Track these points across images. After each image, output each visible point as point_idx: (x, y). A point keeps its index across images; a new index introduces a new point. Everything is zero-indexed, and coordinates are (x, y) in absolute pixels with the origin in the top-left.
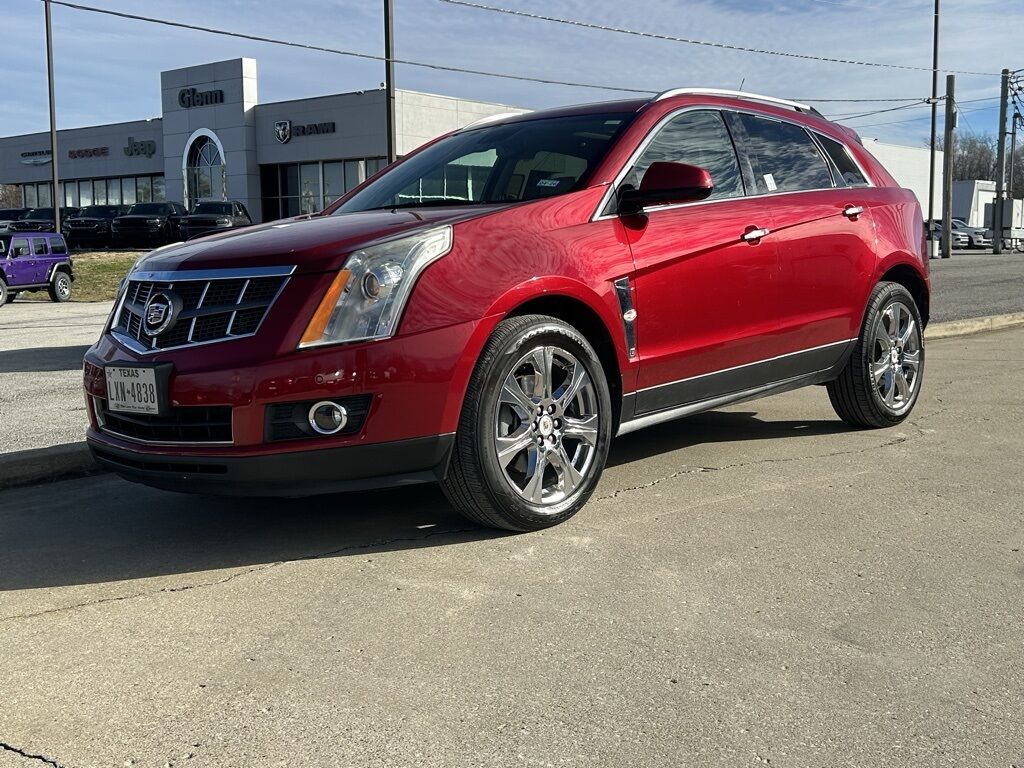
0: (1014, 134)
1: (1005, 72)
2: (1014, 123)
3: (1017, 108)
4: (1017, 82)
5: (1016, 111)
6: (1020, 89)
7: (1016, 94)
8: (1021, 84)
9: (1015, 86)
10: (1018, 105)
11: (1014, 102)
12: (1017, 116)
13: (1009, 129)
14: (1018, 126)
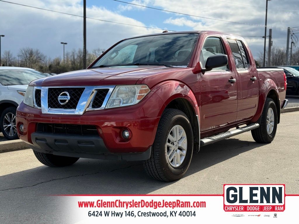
0: (291, 48)
1: (289, 28)
2: (292, 45)
3: (292, 40)
4: (292, 31)
5: (292, 41)
6: (293, 34)
7: (292, 35)
8: (294, 32)
9: (292, 33)
10: (293, 39)
11: (291, 38)
12: (292, 42)
13: (290, 46)
14: (293, 46)
